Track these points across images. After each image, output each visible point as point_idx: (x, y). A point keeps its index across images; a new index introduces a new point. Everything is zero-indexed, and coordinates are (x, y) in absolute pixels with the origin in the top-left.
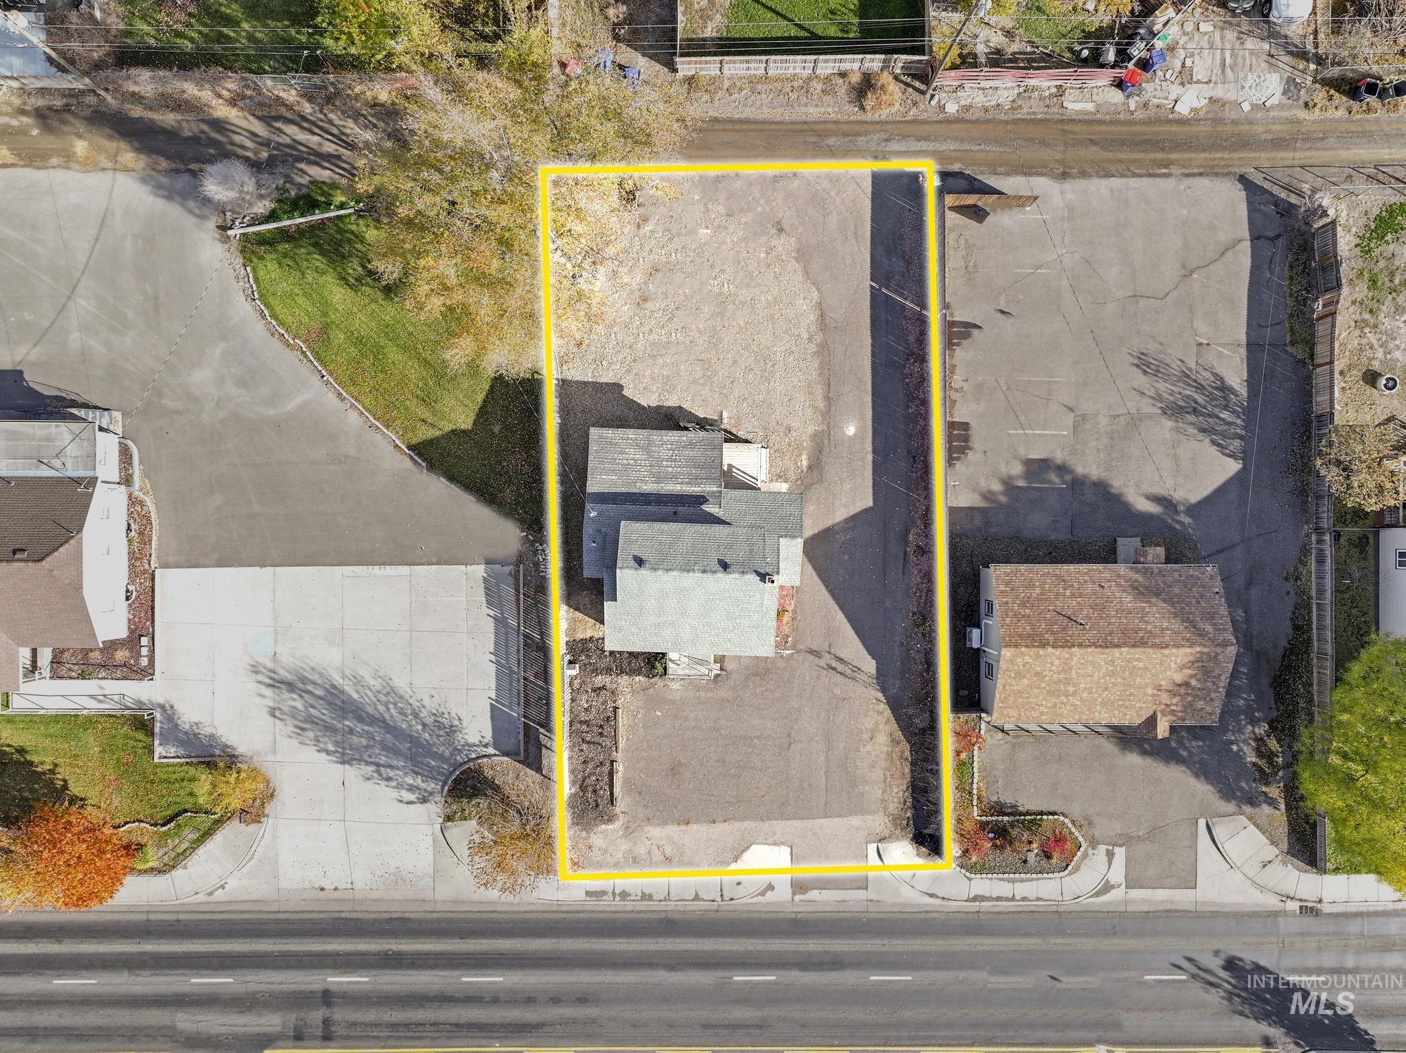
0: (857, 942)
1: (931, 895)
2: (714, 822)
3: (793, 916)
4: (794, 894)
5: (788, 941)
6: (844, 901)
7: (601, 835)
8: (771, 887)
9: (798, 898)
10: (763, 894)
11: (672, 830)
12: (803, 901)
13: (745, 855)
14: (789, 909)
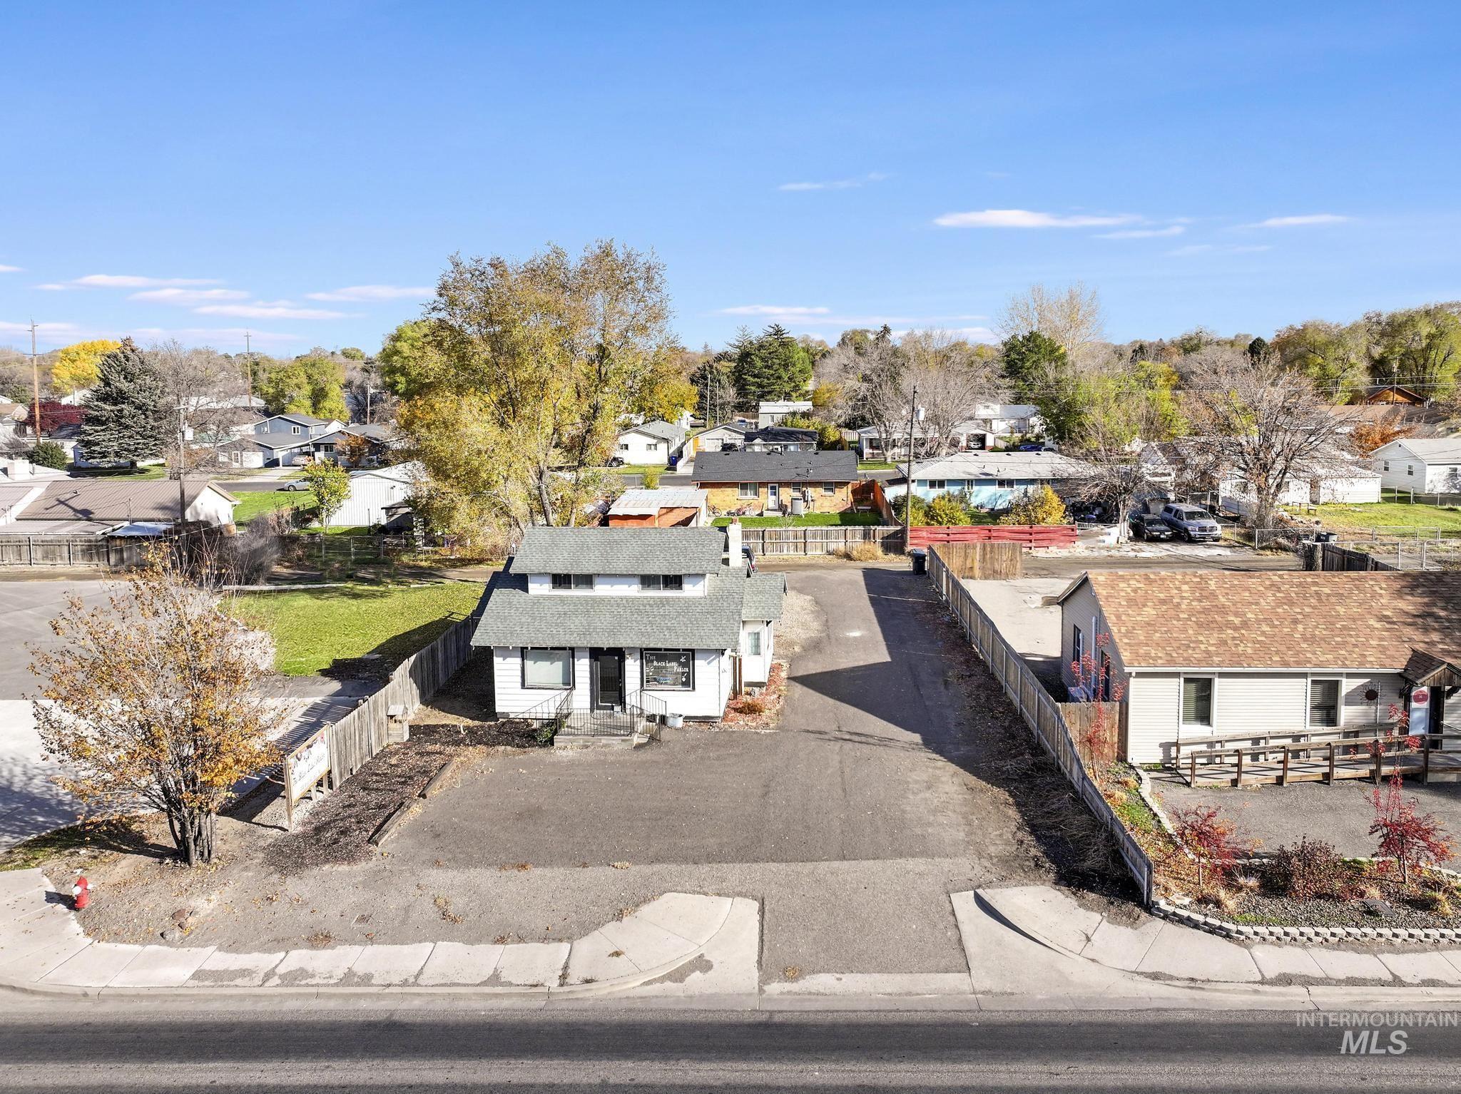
0: (965, 1067)
1: (1155, 976)
2: (585, 865)
3: (764, 1018)
4: (765, 979)
5: (744, 1066)
6: (909, 994)
7: (312, 882)
8: (702, 964)
9: (775, 988)
10: (678, 976)
11: (484, 877)
12: (789, 992)
13: (645, 909)
14: (754, 1003)
